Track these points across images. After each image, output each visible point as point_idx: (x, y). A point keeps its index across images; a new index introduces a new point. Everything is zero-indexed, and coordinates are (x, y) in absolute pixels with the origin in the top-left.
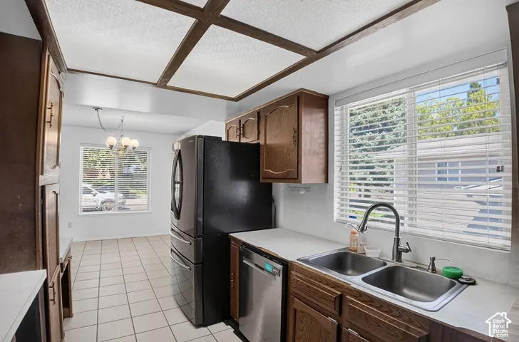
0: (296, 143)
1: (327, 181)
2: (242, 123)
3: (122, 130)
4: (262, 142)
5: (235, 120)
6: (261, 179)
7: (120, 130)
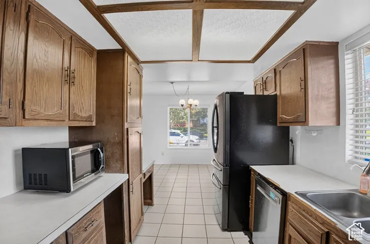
0: (303, 90)
1: (338, 123)
2: (264, 79)
3: (189, 95)
4: (278, 93)
5: (259, 78)
6: (278, 123)
7: (187, 95)
